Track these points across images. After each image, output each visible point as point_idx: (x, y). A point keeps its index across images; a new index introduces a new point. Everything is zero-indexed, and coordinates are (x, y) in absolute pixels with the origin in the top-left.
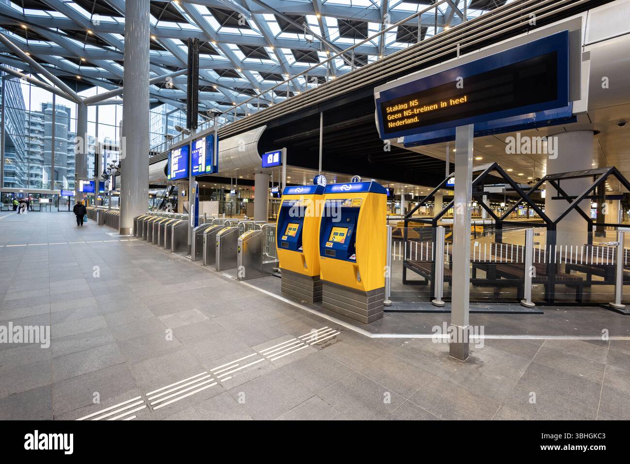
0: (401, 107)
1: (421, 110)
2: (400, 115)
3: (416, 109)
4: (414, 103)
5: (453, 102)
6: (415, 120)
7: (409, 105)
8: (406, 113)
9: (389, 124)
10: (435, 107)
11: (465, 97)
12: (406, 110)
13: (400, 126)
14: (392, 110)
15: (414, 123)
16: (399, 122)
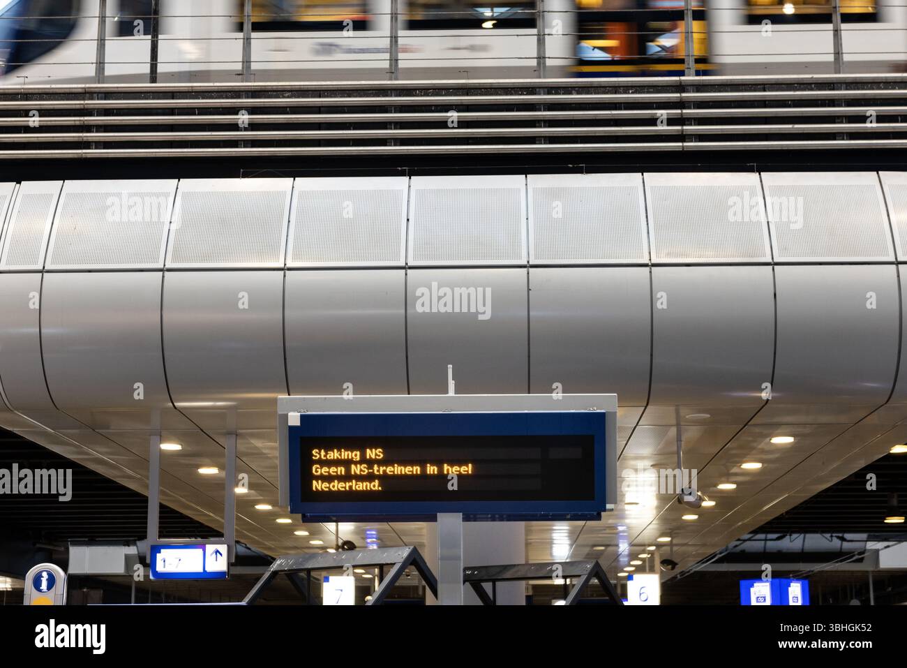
0: (345, 454)
1: (389, 470)
2: (341, 470)
3: (379, 467)
4: (373, 453)
5: (448, 470)
6: (374, 486)
7: (363, 455)
8: (355, 469)
9: (314, 482)
10: (417, 470)
11: (470, 465)
12: (356, 463)
13: (339, 492)
14: (325, 456)
15: (371, 491)
16: (338, 483)
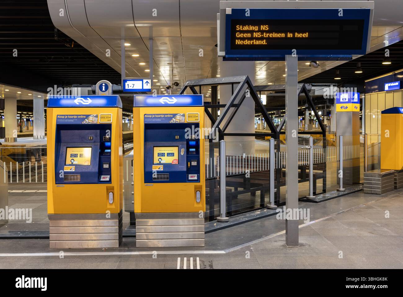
0: (251, 28)
1: (271, 35)
2: (249, 35)
3: (266, 34)
4: (264, 27)
5: (297, 35)
6: (264, 42)
7: (259, 28)
8: (255, 35)
9: (237, 40)
10: (283, 35)
11: (307, 33)
12: (256, 32)
13: (247, 45)
14: (242, 28)
15: (262, 45)
16: (247, 41)
